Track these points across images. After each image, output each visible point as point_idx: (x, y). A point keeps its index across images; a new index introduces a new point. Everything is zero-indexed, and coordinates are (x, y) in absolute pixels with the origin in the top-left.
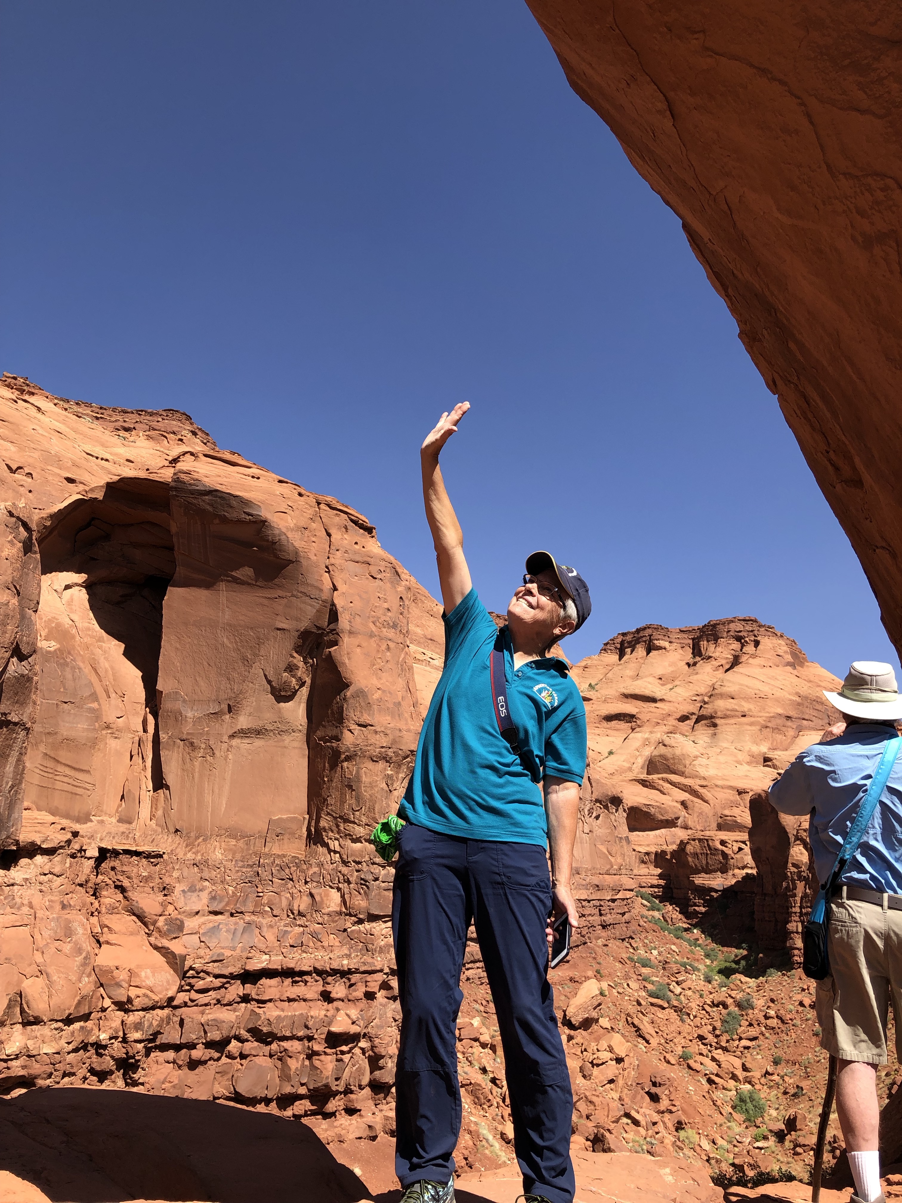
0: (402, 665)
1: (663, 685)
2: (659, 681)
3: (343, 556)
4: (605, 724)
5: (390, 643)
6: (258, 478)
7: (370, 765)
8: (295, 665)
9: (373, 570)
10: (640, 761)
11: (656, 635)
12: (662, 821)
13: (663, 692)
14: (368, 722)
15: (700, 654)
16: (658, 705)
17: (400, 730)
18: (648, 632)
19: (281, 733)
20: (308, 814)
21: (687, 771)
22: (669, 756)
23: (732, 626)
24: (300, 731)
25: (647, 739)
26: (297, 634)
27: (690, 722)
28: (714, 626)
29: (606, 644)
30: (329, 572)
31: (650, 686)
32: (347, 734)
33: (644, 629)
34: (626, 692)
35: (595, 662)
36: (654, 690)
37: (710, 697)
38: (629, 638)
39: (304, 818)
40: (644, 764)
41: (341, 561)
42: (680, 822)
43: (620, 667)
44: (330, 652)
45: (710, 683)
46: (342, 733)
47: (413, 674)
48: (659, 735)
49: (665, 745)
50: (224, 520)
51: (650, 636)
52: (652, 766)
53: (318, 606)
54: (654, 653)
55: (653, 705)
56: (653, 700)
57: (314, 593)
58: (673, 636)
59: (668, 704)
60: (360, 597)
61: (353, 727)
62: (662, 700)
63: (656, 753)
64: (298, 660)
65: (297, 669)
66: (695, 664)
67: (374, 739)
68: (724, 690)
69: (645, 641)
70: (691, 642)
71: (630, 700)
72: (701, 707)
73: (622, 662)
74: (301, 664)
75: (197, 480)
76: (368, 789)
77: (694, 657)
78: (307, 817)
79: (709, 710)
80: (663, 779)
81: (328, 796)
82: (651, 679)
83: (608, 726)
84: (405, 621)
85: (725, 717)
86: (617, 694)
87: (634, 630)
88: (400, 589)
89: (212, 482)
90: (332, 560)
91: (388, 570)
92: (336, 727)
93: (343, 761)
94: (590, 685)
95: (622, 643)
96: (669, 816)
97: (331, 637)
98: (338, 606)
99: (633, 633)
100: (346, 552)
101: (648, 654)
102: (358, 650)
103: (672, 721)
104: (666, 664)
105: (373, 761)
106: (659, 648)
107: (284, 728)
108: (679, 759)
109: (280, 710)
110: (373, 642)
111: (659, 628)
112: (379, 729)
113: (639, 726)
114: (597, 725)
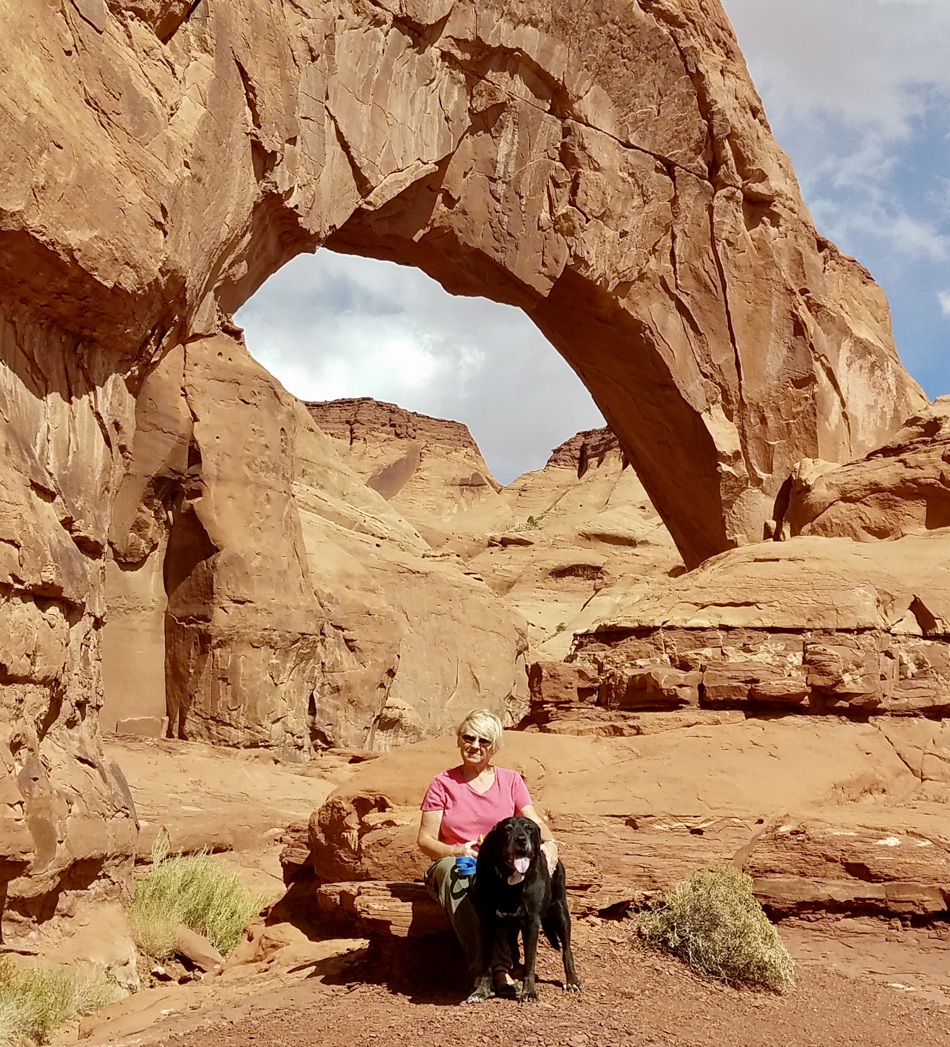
0: (286, 522)
1: (646, 518)
2: (641, 511)
3: (204, 373)
4: (552, 582)
5: (269, 492)
7: (250, 652)
8: (144, 522)
9: (244, 391)
13: (647, 529)
14: (245, 597)
16: (638, 550)
17: (287, 608)
19: (129, 611)
20: (167, 715)
24: (152, 608)
26: (147, 480)
29: (556, 451)
30: (186, 395)
31: (626, 520)
32: (218, 612)
34: (588, 529)
35: (538, 481)
36: (632, 526)
38: (594, 441)
39: (163, 721)
41: (201, 380)
43: (579, 489)
44: (192, 505)
46: (212, 611)
47: (301, 533)
53: (173, 443)
55: (631, 550)
56: (631, 542)
57: (167, 425)
59: (652, 548)
60: (229, 430)
61: (227, 603)
62: (644, 543)
64: (148, 515)
65: (147, 528)
67: (253, 619)
71: (593, 543)
73: (583, 480)
74: (152, 521)
76: (247, 683)
78: (167, 719)
81: (196, 692)
82: (627, 509)
83: (558, 586)
84: (288, 461)
86: (574, 534)
88: (281, 417)
90: (190, 380)
91: (264, 392)
92: (204, 604)
93: (214, 648)
94: (530, 519)
95: (583, 449)
97: (193, 485)
98: (200, 443)
99: (601, 432)
100: (207, 367)
101: (624, 467)
102: (230, 502)
103: (658, 577)
105: (254, 647)
107: (131, 605)
109: (125, 582)
110: (248, 493)
112: (259, 605)
113: (607, 586)
114: (540, 584)
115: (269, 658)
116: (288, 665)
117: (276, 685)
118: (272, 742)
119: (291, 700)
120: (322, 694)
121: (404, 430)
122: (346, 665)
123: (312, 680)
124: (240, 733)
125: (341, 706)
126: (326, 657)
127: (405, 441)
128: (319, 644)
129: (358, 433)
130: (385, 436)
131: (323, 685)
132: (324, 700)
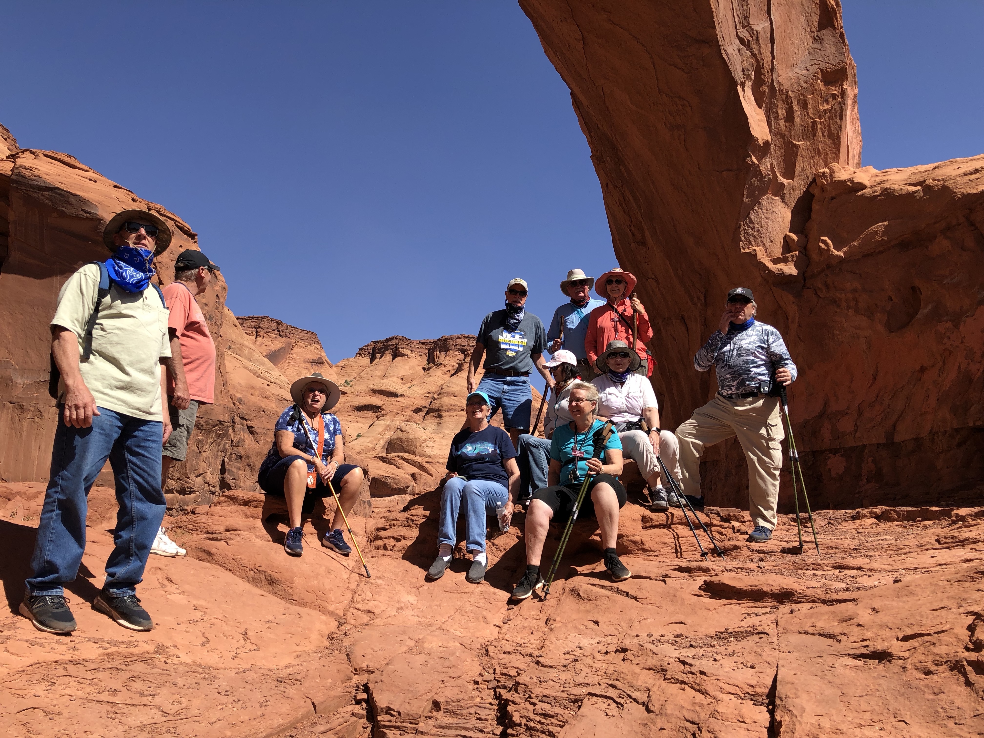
1: (403, 384)
2: (401, 381)
3: (169, 256)
4: (356, 413)
6: (95, 181)
10: (382, 443)
11: (401, 344)
12: (396, 489)
13: (404, 389)
15: (433, 362)
16: (399, 399)
18: (394, 342)
21: (418, 451)
22: (405, 439)
23: (459, 341)
25: (388, 425)
27: (422, 414)
28: (446, 340)
29: (361, 349)
31: (394, 384)
33: (392, 339)
34: (375, 388)
35: (351, 363)
36: (396, 387)
37: (438, 395)
38: (380, 345)
40: (384, 446)
41: (167, 260)
42: (409, 489)
43: (371, 368)
45: (439, 384)
48: (398, 423)
49: (402, 431)
50: (62, 214)
51: (397, 345)
52: (391, 446)
54: (398, 359)
55: (395, 399)
56: (395, 395)
58: (414, 346)
59: (406, 399)
62: (402, 396)
63: (395, 436)
66: (429, 369)
68: (450, 389)
69: (392, 349)
70: (427, 351)
71: (377, 395)
72: (431, 402)
73: (373, 364)
75: (38, 176)
77: (429, 363)
79: (437, 405)
80: (398, 457)
82: (395, 379)
83: (358, 414)
85: (449, 410)
86: (368, 390)
87: (384, 339)
89: (52, 180)
94: (346, 381)
95: (374, 349)
96: (402, 485)
99: (383, 342)
100: (172, 253)
101: (393, 359)
103: (409, 412)
104: (407, 367)
106: (403, 355)
108: (411, 442)
111: (404, 339)
113: (383, 415)
114: (349, 414)
115: (197, 435)
116: (209, 440)
117: (200, 452)
118: (195, 489)
119: (209, 463)
120: (230, 459)
121: (284, 334)
122: (247, 442)
123: (224, 451)
124: (174, 483)
125: (242, 468)
126: (235, 436)
127: (284, 339)
128: (231, 429)
129: (260, 333)
130: (274, 336)
131: (231, 454)
132: (231, 463)
